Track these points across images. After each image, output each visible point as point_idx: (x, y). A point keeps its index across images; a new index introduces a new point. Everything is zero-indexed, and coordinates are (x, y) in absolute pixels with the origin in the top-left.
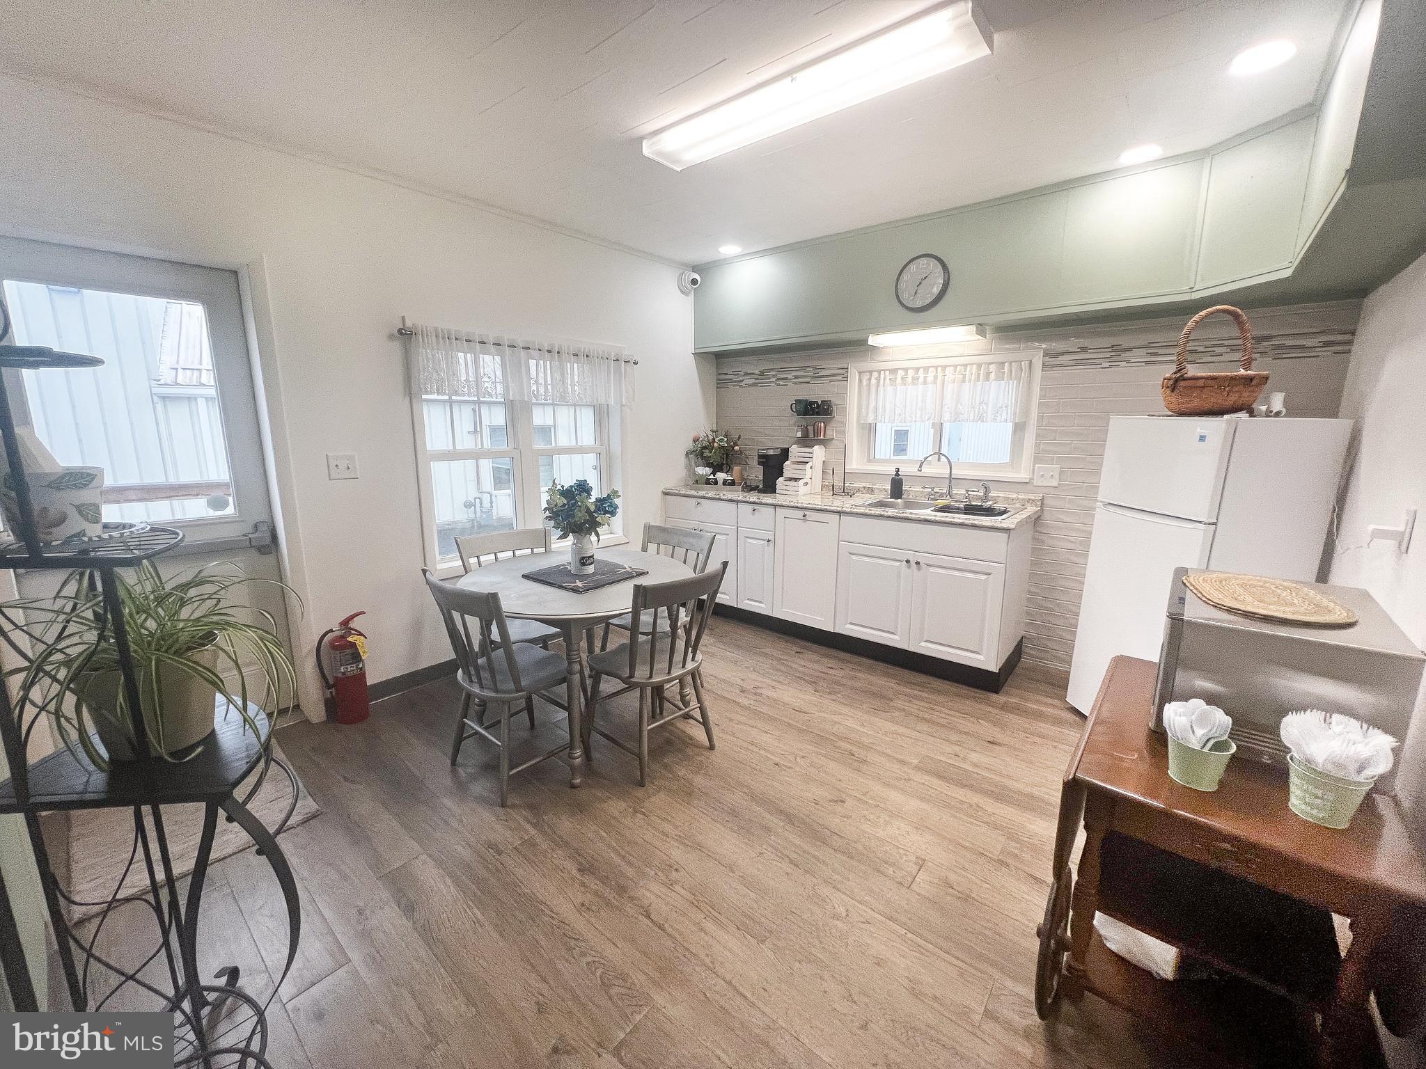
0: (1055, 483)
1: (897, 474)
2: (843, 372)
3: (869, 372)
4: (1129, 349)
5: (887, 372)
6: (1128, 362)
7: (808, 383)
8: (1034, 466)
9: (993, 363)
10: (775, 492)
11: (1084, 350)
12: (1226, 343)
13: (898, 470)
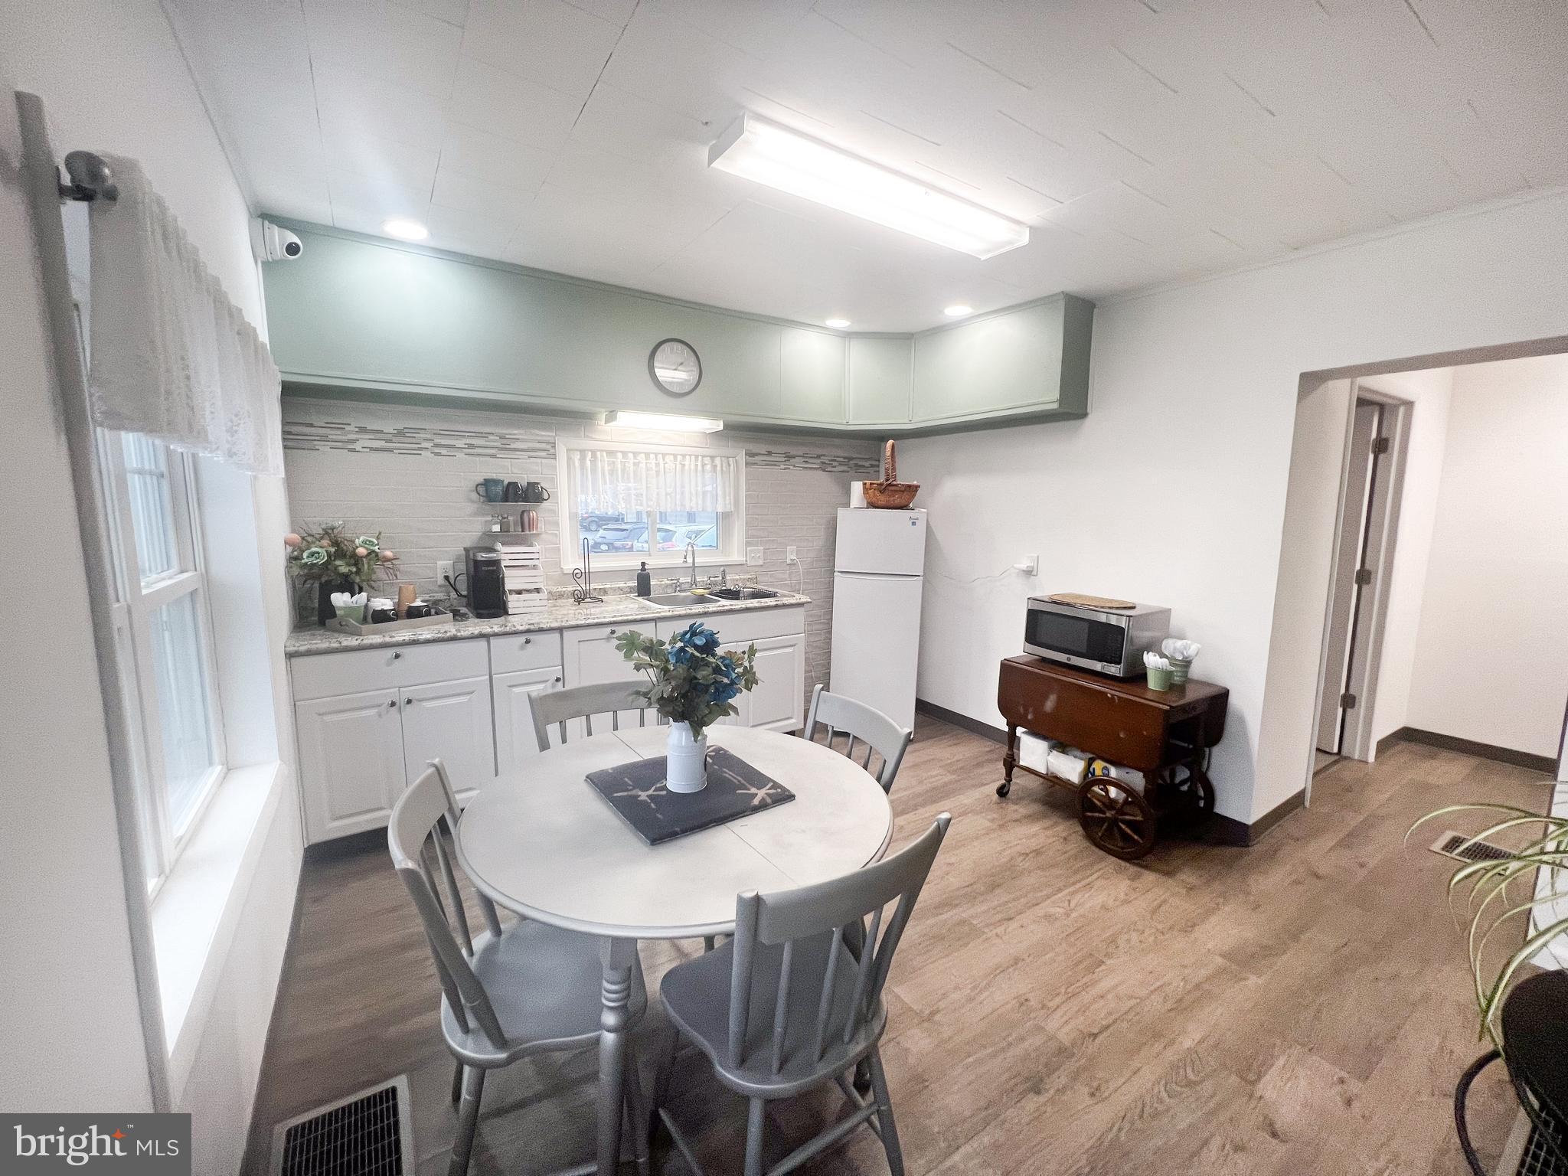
0: (761, 562)
1: (643, 569)
2: (548, 447)
3: (581, 451)
4: (794, 457)
5: (605, 454)
6: (794, 466)
7: (493, 456)
8: (746, 549)
9: (707, 456)
10: (506, 613)
11: (770, 453)
12: (838, 459)
13: (643, 564)
